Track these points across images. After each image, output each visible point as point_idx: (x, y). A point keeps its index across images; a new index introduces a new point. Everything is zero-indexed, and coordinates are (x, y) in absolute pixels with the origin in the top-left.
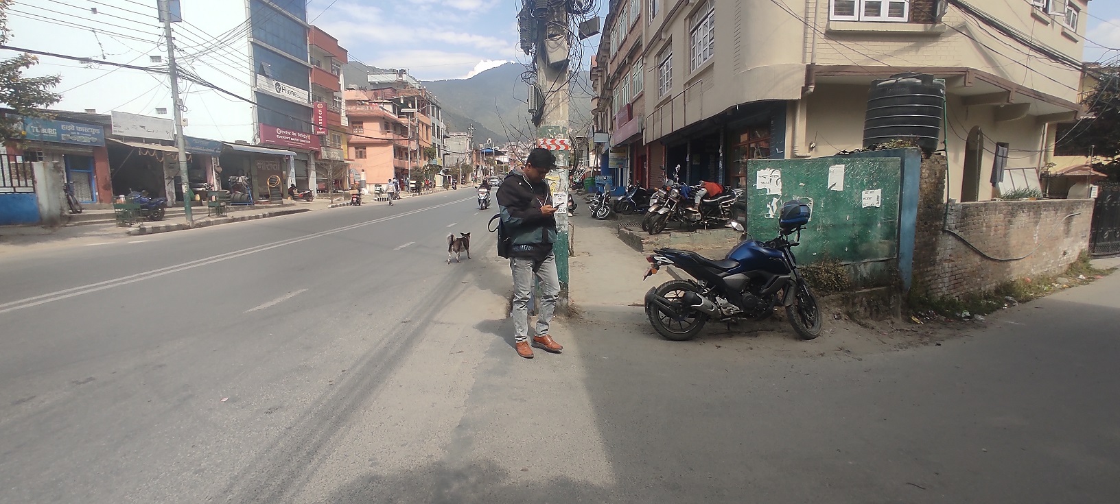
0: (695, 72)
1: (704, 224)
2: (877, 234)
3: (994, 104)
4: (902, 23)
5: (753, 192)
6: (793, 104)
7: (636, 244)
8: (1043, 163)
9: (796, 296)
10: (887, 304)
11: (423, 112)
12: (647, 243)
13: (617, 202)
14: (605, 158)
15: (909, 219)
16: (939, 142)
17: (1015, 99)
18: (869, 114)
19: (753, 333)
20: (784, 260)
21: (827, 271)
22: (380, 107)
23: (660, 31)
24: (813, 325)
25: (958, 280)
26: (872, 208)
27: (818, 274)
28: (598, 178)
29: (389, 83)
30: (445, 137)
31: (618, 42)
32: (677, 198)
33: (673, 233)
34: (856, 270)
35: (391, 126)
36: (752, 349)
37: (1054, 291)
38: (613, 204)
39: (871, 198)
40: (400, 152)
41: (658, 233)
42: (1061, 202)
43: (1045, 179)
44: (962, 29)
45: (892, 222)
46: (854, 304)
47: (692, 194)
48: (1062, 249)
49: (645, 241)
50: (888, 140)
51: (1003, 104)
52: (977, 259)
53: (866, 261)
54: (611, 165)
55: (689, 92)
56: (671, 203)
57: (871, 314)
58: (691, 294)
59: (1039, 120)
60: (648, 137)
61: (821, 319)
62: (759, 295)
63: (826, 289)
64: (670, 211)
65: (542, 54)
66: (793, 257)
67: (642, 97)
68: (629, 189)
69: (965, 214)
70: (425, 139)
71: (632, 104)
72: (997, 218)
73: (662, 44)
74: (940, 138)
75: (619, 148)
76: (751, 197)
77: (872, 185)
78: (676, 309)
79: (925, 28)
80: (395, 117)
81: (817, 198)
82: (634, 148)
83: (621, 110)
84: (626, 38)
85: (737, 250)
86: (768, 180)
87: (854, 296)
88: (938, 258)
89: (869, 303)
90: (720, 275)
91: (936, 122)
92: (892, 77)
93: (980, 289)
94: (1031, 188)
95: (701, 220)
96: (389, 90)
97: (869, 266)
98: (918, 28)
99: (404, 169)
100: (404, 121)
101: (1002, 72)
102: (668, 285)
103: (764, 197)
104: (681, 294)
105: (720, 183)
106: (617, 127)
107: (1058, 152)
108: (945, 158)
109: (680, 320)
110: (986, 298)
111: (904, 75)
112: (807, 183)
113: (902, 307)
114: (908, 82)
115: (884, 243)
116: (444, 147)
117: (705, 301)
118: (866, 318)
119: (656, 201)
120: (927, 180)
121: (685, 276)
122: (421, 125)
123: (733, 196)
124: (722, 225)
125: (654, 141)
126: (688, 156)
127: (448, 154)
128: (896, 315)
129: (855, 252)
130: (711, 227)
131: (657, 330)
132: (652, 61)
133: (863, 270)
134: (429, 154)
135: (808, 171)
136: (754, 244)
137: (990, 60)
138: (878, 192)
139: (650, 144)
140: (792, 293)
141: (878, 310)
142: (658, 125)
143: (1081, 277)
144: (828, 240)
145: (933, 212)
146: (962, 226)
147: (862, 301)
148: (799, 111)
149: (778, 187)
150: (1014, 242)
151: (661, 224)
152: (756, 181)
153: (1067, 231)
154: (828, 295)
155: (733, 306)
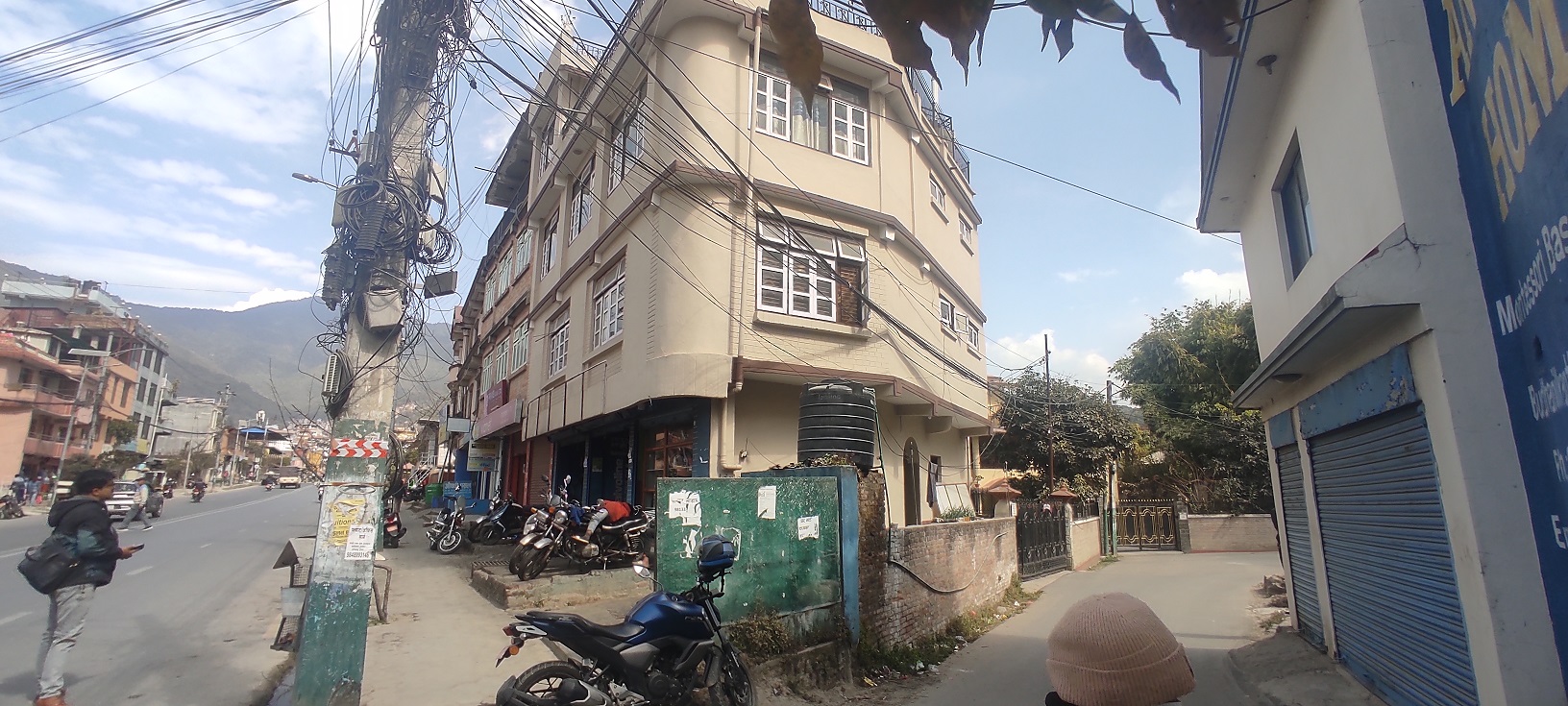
0: (598, 350)
1: (602, 562)
2: (817, 570)
3: (922, 415)
4: (830, 323)
5: (664, 522)
6: (720, 401)
7: (496, 594)
8: (971, 478)
9: (722, 670)
10: (835, 665)
11: (123, 358)
12: (514, 594)
13: (474, 525)
14: (463, 454)
15: (851, 552)
16: (875, 459)
17: (939, 412)
18: (802, 423)
20: (704, 619)
21: (762, 627)
22: (21, 342)
23: (556, 289)
25: (909, 622)
26: (811, 540)
27: (751, 632)
28: (448, 485)
29: (52, 300)
30: (166, 403)
31: (496, 295)
32: (564, 523)
33: (556, 577)
34: (796, 621)
35: (35, 377)
37: (996, 624)
38: (469, 528)
39: (808, 527)
40: (44, 425)
41: (533, 577)
42: (989, 523)
43: (975, 495)
44: (886, 335)
45: (833, 557)
46: (797, 671)
47: (586, 518)
48: (998, 573)
49: (512, 591)
50: (822, 454)
51: (930, 416)
52: (925, 592)
53: (807, 609)
54: (471, 467)
55: (590, 374)
56: (556, 531)
57: (818, 682)
58: (571, 683)
59: (963, 433)
60: (530, 431)
61: (756, 697)
62: (671, 673)
63: (762, 653)
64: (553, 544)
65: (358, 311)
66: (717, 613)
67: (525, 374)
68: (496, 506)
69: (908, 540)
70: (116, 405)
71: (510, 381)
72: (938, 543)
73: (556, 308)
74: (876, 454)
75: (483, 443)
76: (661, 530)
77: (809, 512)
79: (853, 331)
80: (53, 361)
81: (746, 529)
82: (508, 442)
83: (493, 387)
84: (508, 291)
85: (642, 607)
86: (683, 505)
87: (796, 659)
88: (887, 596)
89: (814, 666)
90: (616, 648)
91: (870, 437)
92: (823, 382)
93: (932, 630)
94: (965, 507)
95: (599, 556)
96: (51, 312)
97: (811, 615)
98: (846, 329)
99: (48, 459)
100: (71, 370)
101: (923, 382)
102: (535, 670)
103: (680, 530)
104: (556, 683)
105: (628, 502)
106: (485, 411)
107: (985, 464)
108: (882, 476)
110: (938, 641)
111: (836, 381)
112: (732, 510)
113: (852, 667)
114: (840, 388)
115: (826, 584)
116: (161, 421)
117: (592, 691)
118: (812, 688)
119: (533, 528)
120: (866, 503)
121: (565, 653)
122: (112, 380)
123: (645, 520)
124: (628, 562)
125: (537, 437)
126: (586, 461)
127: (165, 434)
128: (846, 679)
129: (793, 597)
130: (613, 565)
132: (541, 327)
133: (805, 621)
134: (122, 431)
135: (734, 493)
136: (664, 598)
137: (919, 378)
138: (816, 519)
139: (532, 440)
140: (716, 665)
141: (826, 674)
142: (544, 414)
143: (1016, 603)
144: (761, 584)
145: (875, 538)
146: (907, 555)
147: (806, 665)
148: (726, 412)
149: (696, 515)
150: (956, 570)
151: (538, 564)
152: (668, 507)
153: (998, 554)
154: (764, 662)
155: (635, 695)
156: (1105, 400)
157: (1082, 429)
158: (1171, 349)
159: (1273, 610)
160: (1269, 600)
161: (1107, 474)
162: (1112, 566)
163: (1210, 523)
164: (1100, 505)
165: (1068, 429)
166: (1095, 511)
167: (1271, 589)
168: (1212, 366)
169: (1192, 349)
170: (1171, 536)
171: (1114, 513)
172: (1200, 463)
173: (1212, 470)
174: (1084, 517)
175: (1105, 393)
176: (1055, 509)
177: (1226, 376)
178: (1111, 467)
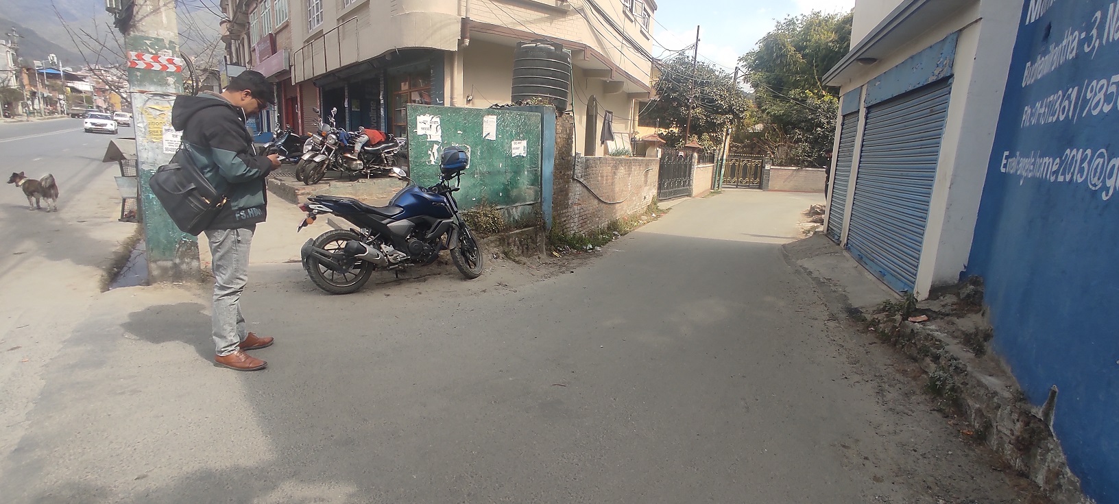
0: (349, 8)
1: (367, 174)
2: (524, 180)
3: (601, 78)
5: (415, 138)
6: (451, 53)
7: (291, 196)
8: (632, 130)
9: (459, 239)
10: (534, 242)
12: (302, 194)
15: (548, 168)
16: (568, 104)
17: (616, 77)
18: (516, 81)
19: (421, 279)
20: (446, 205)
21: (486, 215)
24: (475, 265)
25: (584, 220)
26: (520, 157)
27: (478, 217)
32: (335, 144)
33: (333, 183)
34: (509, 213)
36: (420, 293)
37: (640, 226)
39: (519, 148)
41: (315, 183)
42: (642, 160)
43: (633, 142)
44: (581, 12)
45: (536, 170)
46: (509, 244)
47: (352, 140)
48: (644, 194)
49: (300, 192)
50: (530, 97)
51: (608, 80)
52: (596, 202)
53: (516, 205)
55: (344, 28)
56: (329, 150)
57: (523, 252)
58: (354, 244)
59: (630, 96)
60: (298, 76)
61: (482, 259)
62: (425, 240)
63: (486, 232)
64: (328, 159)
66: (454, 201)
67: (288, 28)
68: (278, 135)
69: (587, 166)
71: (276, 34)
72: (607, 170)
74: (569, 100)
76: (412, 144)
77: (520, 137)
78: (338, 261)
81: (474, 146)
82: (281, 87)
83: (262, 40)
85: (401, 196)
86: (427, 126)
87: (509, 237)
88: (570, 202)
89: (520, 242)
90: (384, 222)
91: (566, 86)
92: (532, 42)
93: (598, 227)
94: (626, 148)
95: (364, 169)
97: (520, 209)
98: (552, 2)
101: (606, 52)
102: (327, 235)
103: (426, 144)
104: (343, 244)
105: (383, 131)
106: (258, 60)
107: (640, 124)
108: (573, 119)
109: (344, 272)
110: (602, 234)
111: (542, 41)
112: (464, 131)
113: (545, 245)
114: (545, 47)
115: (530, 189)
117: (369, 249)
118: (519, 255)
119: (310, 148)
120: (560, 135)
121: (346, 225)
123: (396, 145)
124: (386, 174)
125: (305, 81)
126: (346, 101)
128: (541, 252)
129: (507, 196)
130: (375, 176)
131: (318, 285)
133: (515, 213)
135: (465, 119)
136: (417, 190)
137: (603, 48)
138: (524, 143)
139: (301, 84)
140: (455, 236)
141: (528, 248)
142: (308, 63)
143: (654, 215)
144: (485, 186)
145: (565, 163)
146: (586, 176)
147: (515, 241)
148: (456, 63)
149: (438, 134)
150: (617, 189)
151: (318, 174)
152: (416, 127)
153: (646, 182)
154: (486, 237)
155: (399, 252)
156: (732, 81)
157: (713, 101)
158: (785, 47)
159: (812, 224)
160: (811, 219)
161: (725, 134)
162: (717, 196)
163: (784, 172)
164: (716, 156)
165: (703, 100)
166: (712, 160)
167: (814, 213)
168: (810, 63)
169: (799, 49)
170: (757, 179)
171: (724, 162)
172: (786, 132)
173: (793, 137)
174: (704, 162)
175: (733, 75)
176: (686, 156)
177: (817, 71)
178: (727, 130)
